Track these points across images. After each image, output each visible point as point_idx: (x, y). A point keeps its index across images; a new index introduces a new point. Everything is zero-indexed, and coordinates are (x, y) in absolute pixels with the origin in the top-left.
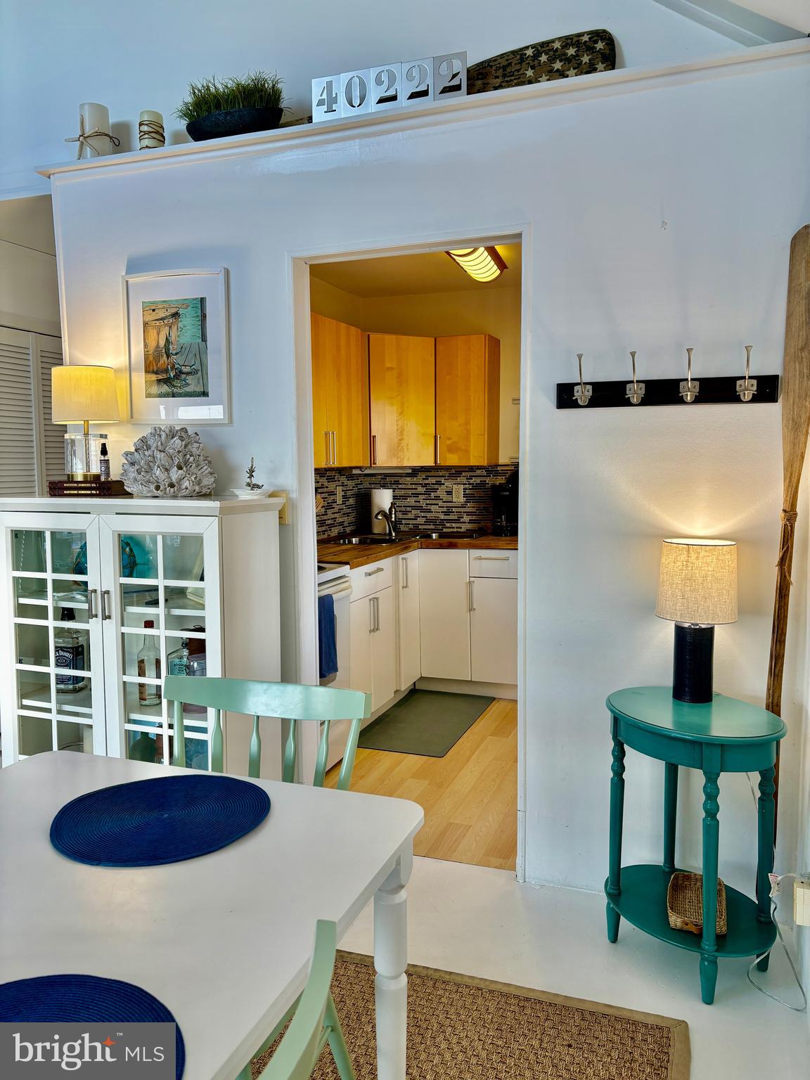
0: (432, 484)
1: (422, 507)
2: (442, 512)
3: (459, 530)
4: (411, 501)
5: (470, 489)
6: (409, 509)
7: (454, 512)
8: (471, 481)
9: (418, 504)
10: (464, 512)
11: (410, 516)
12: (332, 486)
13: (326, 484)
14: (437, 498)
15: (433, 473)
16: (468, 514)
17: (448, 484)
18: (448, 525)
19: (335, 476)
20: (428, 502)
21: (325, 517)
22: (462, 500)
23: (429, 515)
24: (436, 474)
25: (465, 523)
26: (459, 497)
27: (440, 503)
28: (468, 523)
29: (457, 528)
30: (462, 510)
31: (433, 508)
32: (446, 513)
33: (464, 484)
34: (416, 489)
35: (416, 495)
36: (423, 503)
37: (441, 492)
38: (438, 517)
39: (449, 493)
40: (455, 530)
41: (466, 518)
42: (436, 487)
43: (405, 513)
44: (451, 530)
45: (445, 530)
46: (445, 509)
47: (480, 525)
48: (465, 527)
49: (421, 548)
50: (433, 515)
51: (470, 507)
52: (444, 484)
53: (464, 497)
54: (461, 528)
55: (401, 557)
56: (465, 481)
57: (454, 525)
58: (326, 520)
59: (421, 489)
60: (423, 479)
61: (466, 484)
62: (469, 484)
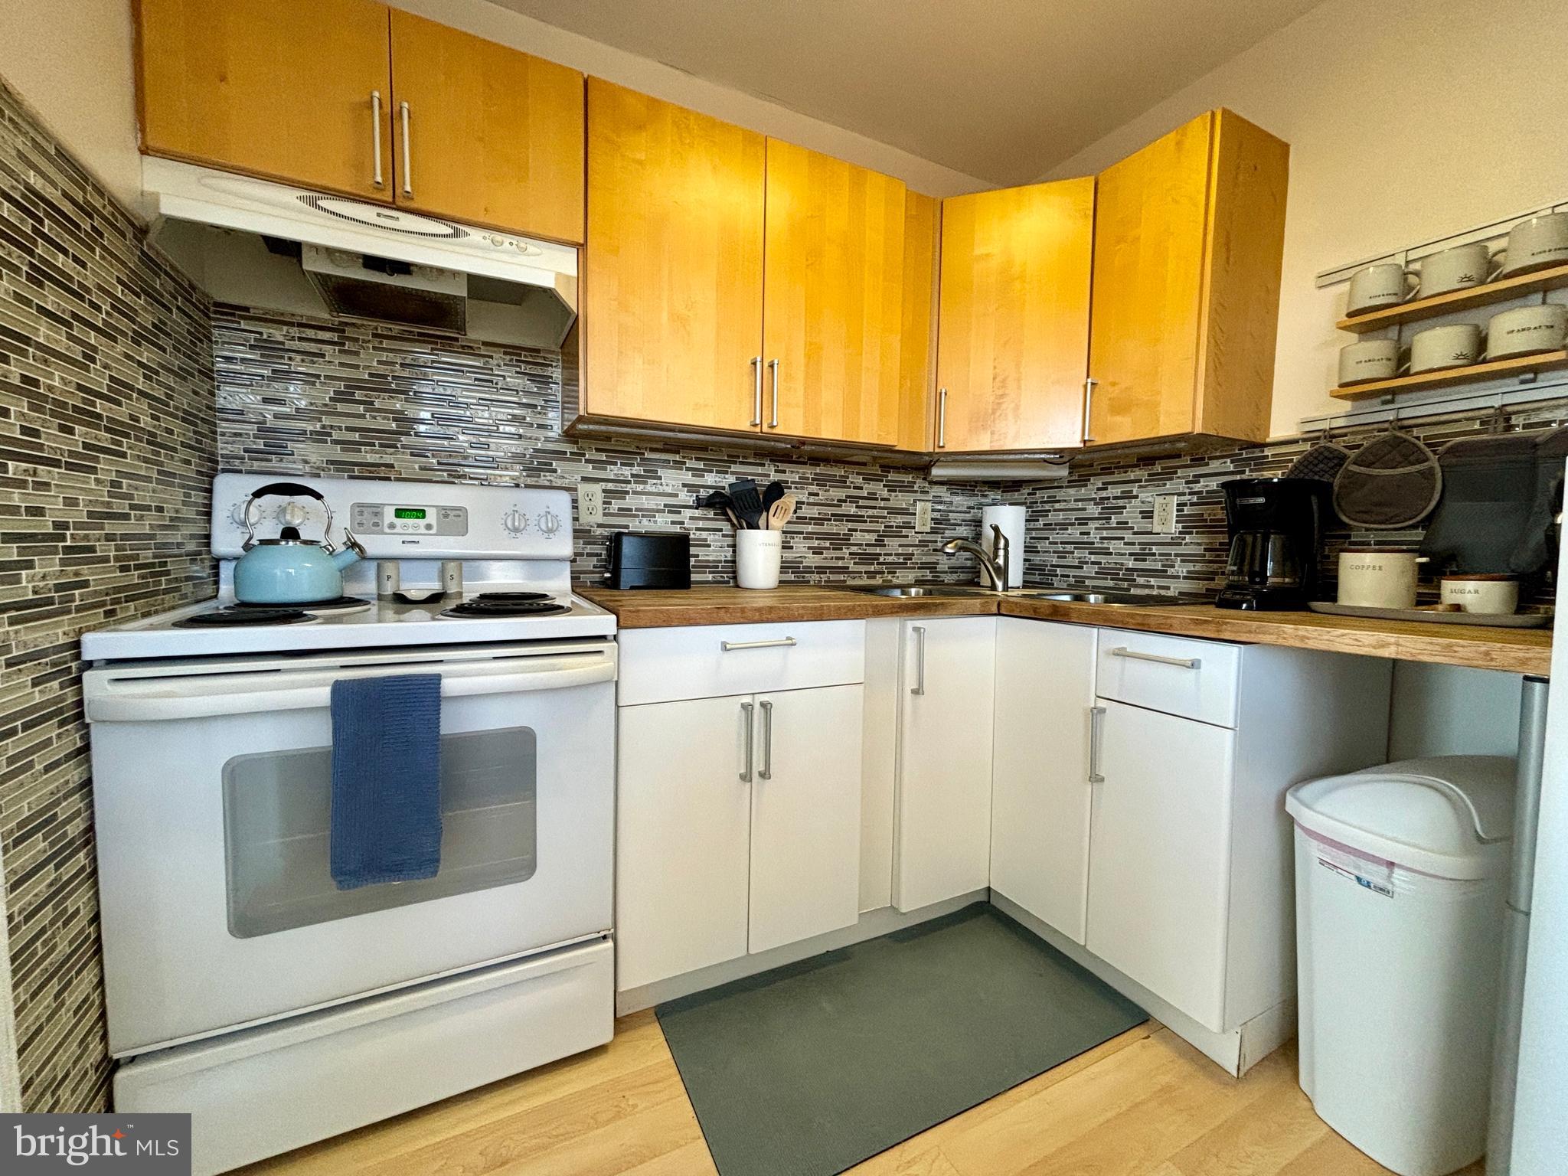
0: (1115, 498)
1: (1093, 543)
2: (1131, 554)
3: (1163, 592)
4: (1074, 533)
5: (1192, 504)
6: (1070, 548)
7: (1154, 555)
8: (1197, 487)
9: (1085, 539)
10: (1177, 555)
11: (1069, 561)
12: (900, 500)
13: (885, 493)
14: (1123, 525)
15: (1116, 477)
16: (1186, 558)
17: (1147, 495)
18: (1141, 581)
19: (915, 483)
20: (1105, 534)
21: (878, 550)
22: (1174, 527)
23: (1103, 559)
24: (1122, 477)
25: (1178, 577)
26: (1167, 523)
27: (1128, 536)
28: (1185, 578)
29: (1160, 587)
30: (1173, 550)
31: (1113, 546)
32: (1139, 557)
33: (1179, 494)
34: (1085, 509)
35: (1083, 521)
36: (1095, 537)
37: (1131, 513)
38: (1122, 564)
39: (1148, 515)
40: (1155, 592)
41: (1181, 569)
42: (1121, 503)
43: (1062, 555)
44: (1146, 592)
45: (1133, 591)
46: (1137, 549)
47: (1212, 585)
48: (1175, 588)
49: (1000, 614)
50: (1113, 559)
51: (1194, 544)
52: (1136, 497)
53: (1177, 522)
54: (1168, 588)
55: (910, 624)
56: (1182, 487)
57: (1153, 581)
58: (880, 554)
59: (1093, 510)
60: (1098, 489)
61: (1184, 494)
62: (1190, 494)
